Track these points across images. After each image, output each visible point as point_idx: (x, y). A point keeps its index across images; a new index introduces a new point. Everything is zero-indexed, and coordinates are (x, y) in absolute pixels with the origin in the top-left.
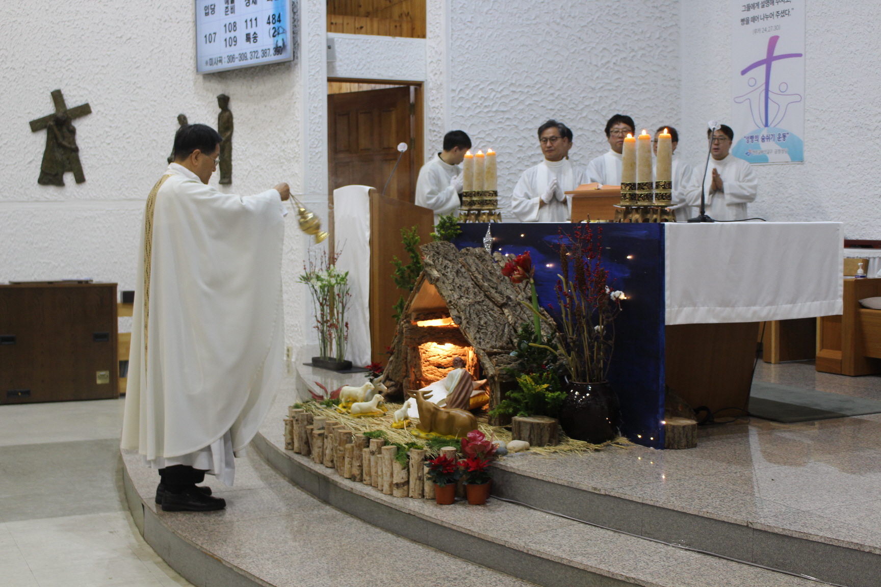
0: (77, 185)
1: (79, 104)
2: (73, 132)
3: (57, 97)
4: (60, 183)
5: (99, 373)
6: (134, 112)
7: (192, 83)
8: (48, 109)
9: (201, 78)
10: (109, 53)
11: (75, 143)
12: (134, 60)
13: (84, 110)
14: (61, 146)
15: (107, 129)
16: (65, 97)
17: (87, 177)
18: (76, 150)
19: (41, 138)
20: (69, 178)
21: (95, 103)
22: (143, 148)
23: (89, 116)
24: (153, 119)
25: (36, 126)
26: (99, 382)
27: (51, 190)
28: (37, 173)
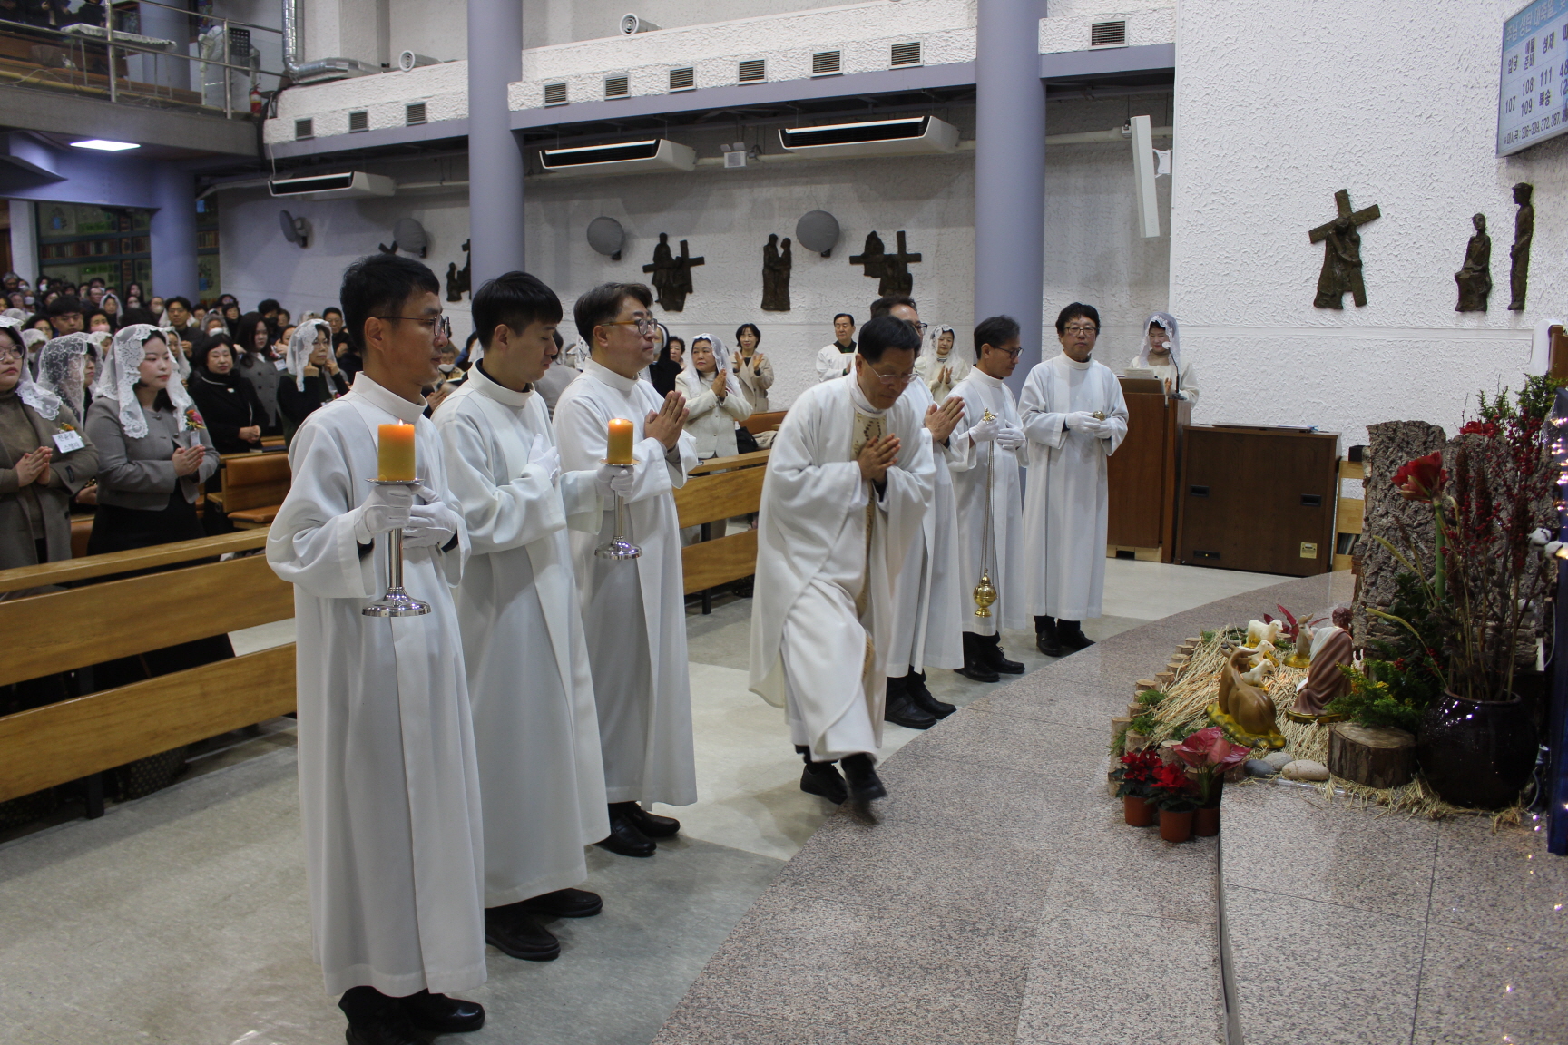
0: (1357, 309)
1: (1367, 206)
2: (1357, 242)
3: (1342, 198)
4: (1337, 305)
5: (1304, 545)
6: (1428, 213)
7: (1495, 170)
8: (1330, 214)
9: (1505, 160)
10: (1404, 138)
11: (1358, 256)
12: (1433, 144)
13: (1372, 214)
14: (1341, 260)
15: (1396, 237)
16: (1351, 199)
17: (1368, 299)
18: (1359, 264)
19: (1321, 248)
20: (1348, 300)
21: (1385, 204)
22: (1435, 261)
23: (1377, 221)
24: (1449, 222)
25: (1315, 236)
26: (1303, 555)
27: (1328, 314)
28: (1313, 293)
